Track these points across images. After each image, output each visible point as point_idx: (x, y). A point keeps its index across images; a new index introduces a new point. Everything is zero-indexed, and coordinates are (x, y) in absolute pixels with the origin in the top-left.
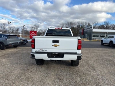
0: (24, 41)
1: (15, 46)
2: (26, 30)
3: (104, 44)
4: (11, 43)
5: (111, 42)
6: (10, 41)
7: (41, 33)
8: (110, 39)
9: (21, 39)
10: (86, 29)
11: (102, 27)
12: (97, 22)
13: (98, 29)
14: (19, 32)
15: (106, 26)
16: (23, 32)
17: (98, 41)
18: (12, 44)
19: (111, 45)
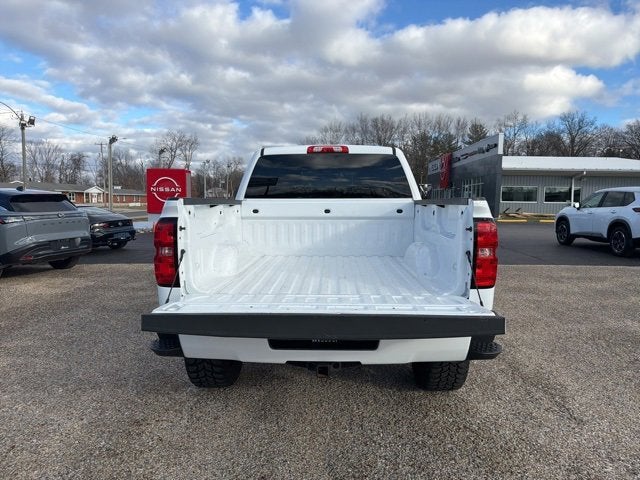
0: (112, 230)
1: (60, 259)
2: (123, 161)
3: (577, 241)
4: (30, 240)
5: (619, 226)
6: (25, 231)
7: (209, 180)
8: (609, 213)
9: (92, 220)
10: (467, 156)
11: (548, 144)
12: (520, 118)
13: (528, 154)
14: (84, 174)
15: (573, 141)
16: (110, 177)
17: (534, 222)
18: (40, 246)
19: (618, 245)
